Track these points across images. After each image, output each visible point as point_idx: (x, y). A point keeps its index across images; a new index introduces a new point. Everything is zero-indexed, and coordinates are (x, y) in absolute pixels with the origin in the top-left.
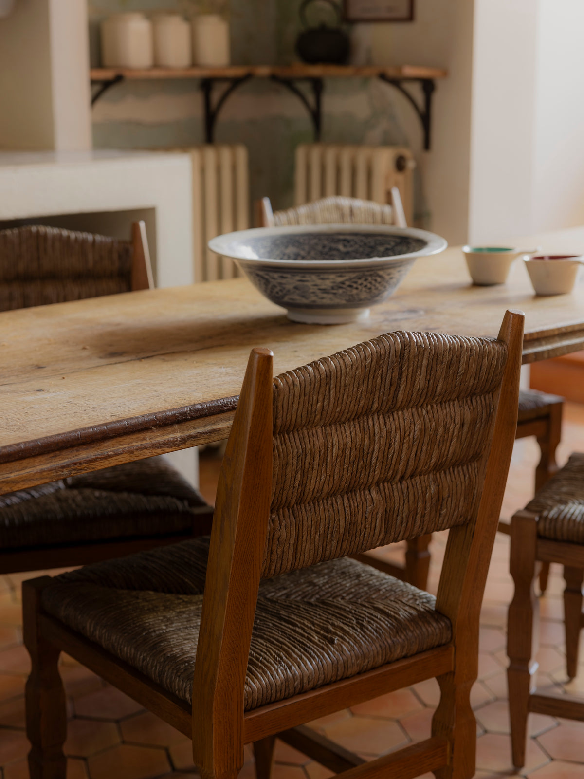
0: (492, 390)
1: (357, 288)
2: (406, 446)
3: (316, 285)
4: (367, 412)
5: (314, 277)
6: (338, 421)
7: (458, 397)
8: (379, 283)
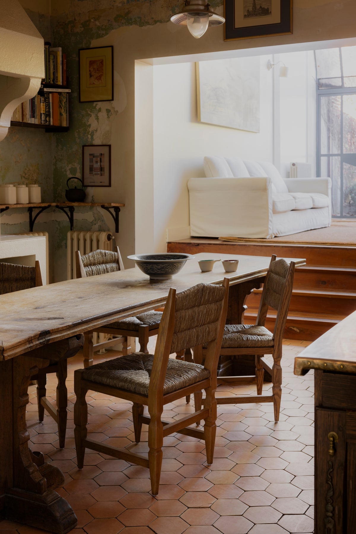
0: (221, 300)
1: (168, 269)
2: (203, 316)
3: (156, 268)
4: (194, 306)
5: (155, 265)
6: (188, 309)
7: (214, 302)
8: (174, 267)
